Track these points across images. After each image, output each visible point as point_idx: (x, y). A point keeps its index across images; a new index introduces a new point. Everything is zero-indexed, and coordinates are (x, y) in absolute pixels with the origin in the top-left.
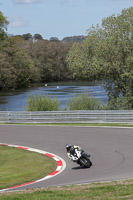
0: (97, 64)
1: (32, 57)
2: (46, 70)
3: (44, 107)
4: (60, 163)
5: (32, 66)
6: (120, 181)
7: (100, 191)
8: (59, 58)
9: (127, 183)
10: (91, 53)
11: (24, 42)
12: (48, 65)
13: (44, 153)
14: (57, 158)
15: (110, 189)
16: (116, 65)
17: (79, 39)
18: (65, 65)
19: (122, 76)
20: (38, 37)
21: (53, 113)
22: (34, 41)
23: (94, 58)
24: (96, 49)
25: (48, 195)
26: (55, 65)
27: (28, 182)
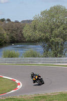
0: (38, 34)
1: (6, 30)
2: (13, 37)
3: (11, 56)
4: (19, 84)
5: (5, 35)
6: (49, 93)
7: (39, 98)
8: (19, 31)
9: (52, 95)
10: (35, 28)
11: (2, 23)
12: (13, 35)
13: (11, 79)
14: (17, 82)
15: (44, 97)
16: (48, 35)
17: (29, 21)
18: (22, 34)
19: (51, 40)
20: (9, 20)
21: (16, 59)
22: (7, 22)
23: (37, 31)
24: (38, 27)
25: (13, 100)
26: (17, 35)
27: (3, 93)
